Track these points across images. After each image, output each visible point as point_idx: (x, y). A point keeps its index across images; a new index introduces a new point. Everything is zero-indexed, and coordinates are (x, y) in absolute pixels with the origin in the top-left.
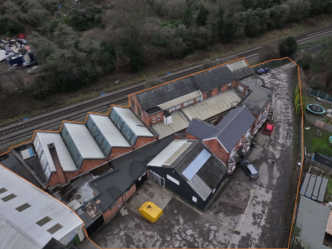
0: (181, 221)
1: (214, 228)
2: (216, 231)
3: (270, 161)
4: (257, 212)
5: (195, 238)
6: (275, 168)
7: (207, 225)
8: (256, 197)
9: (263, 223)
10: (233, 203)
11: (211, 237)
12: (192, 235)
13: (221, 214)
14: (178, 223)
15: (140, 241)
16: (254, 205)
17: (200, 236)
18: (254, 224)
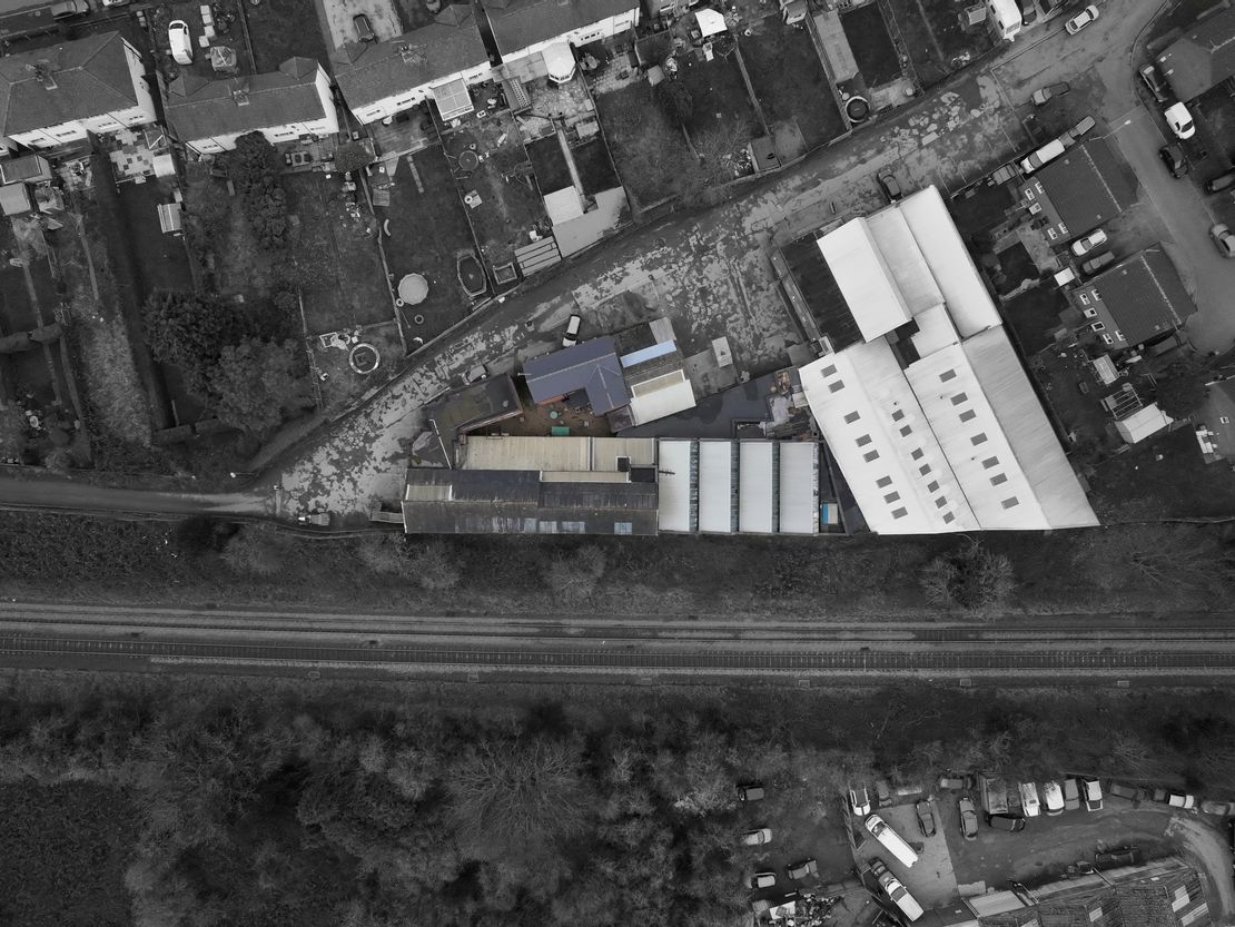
0: (694, 326)
1: (669, 298)
2: (670, 293)
3: (531, 329)
4: (612, 283)
5: (695, 300)
6: (535, 316)
7: (673, 305)
8: (596, 297)
9: (617, 269)
10: (626, 308)
11: (679, 291)
12: (695, 305)
13: (650, 306)
14: (700, 326)
15: (748, 333)
16: (608, 291)
17: (689, 299)
18: (627, 274)
